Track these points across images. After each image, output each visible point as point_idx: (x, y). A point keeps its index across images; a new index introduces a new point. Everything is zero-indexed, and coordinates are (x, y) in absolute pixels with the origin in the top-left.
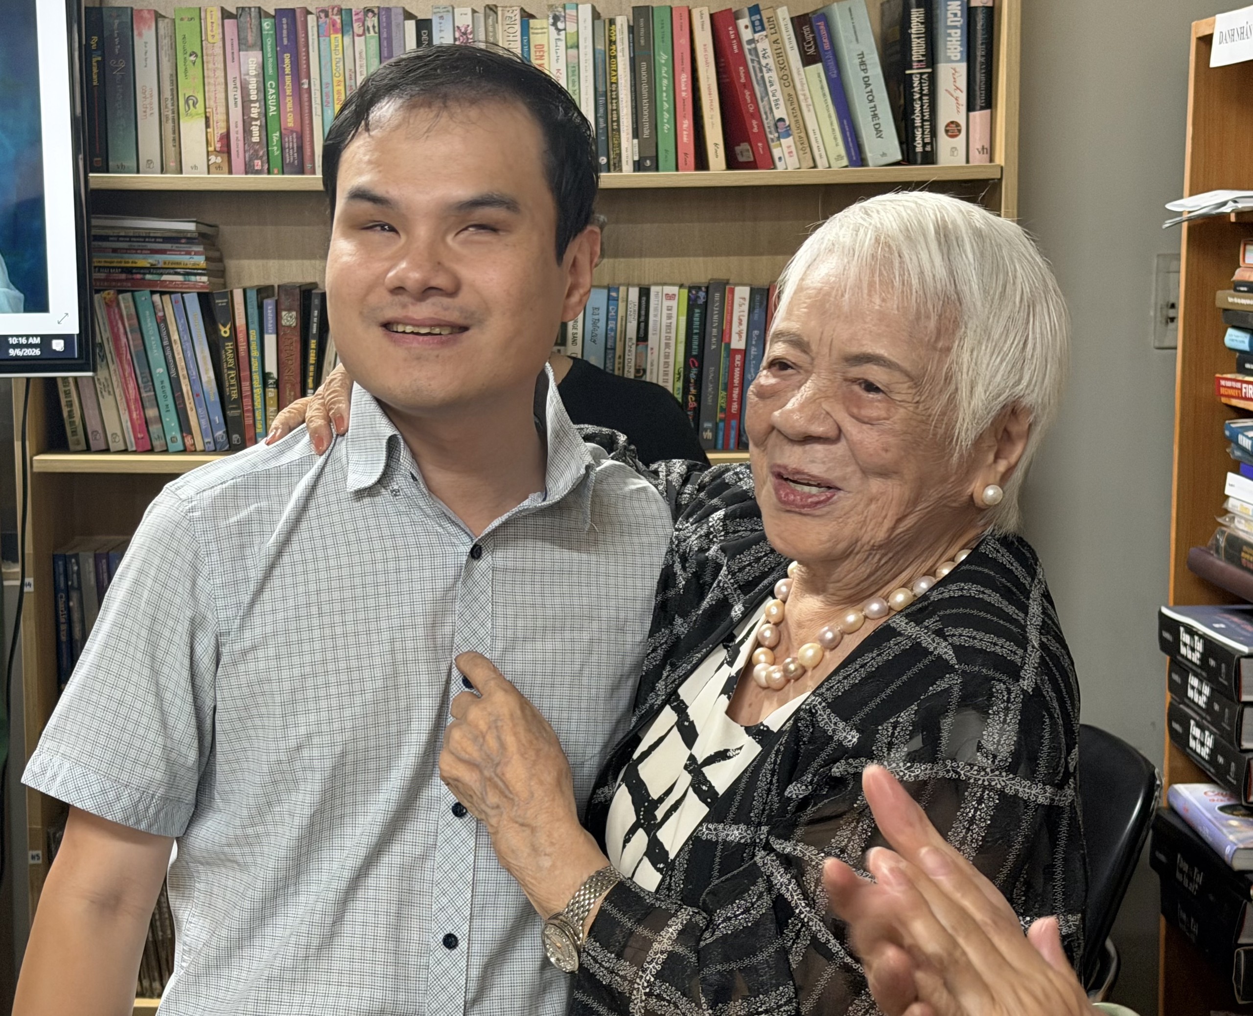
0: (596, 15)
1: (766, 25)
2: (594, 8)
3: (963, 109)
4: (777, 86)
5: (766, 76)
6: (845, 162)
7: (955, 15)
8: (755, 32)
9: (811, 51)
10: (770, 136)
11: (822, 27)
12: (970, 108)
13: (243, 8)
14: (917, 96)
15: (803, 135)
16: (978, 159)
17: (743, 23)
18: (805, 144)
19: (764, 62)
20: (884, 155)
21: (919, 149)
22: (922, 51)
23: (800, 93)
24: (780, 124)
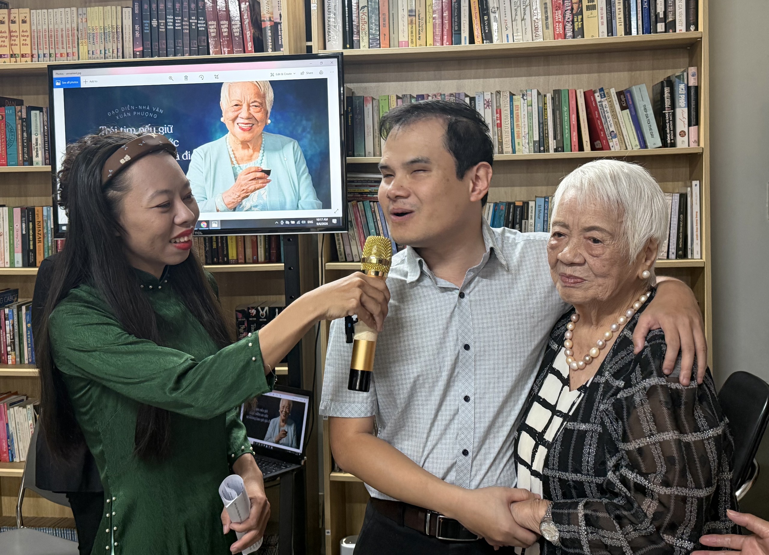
0: (539, 94)
1: (606, 95)
2: (538, 91)
3: (687, 126)
4: (611, 118)
5: (606, 115)
6: (639, 147)
7: (682, 89)
8: (602, 98)
9: (624, 105)
10: (608, 138)
11: (629, 96)
12: (690, 125)
13: (404, 95)
14: (668, 121)
15: (622, 137)
16: (693, 145)
17: (597, 95)
18: (623, 141)
19: (605, 109)
20: (654, 144)
21: (669, 142)
22: (669, 104)
23: (620, 121)
24: (612, 133)
